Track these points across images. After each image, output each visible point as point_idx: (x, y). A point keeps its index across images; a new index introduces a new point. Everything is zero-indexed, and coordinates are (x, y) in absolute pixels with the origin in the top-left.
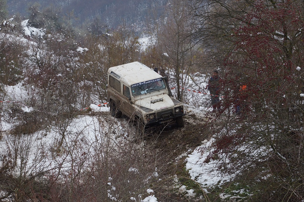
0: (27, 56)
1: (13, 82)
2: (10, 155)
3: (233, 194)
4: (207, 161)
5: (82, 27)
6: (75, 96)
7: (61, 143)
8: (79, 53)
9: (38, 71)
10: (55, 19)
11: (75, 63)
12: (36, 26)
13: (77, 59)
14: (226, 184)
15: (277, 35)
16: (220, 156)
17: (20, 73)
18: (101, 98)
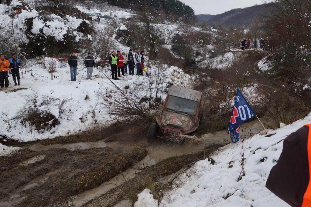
0: (212, 37)
1: (209, 44)
2: (208, 64)
3: (272, 73)
4: (264, 64)
5: (227, 28)
6: (226, 47)
7: (222, 60)
8: (227, 36)
9: (216, 41)
10: (220, 26)
11: (226, 38)
12: (215, 29)
13: (226, 37)
14: (270, 70)
15: (287, 26)
16: (268, 62)
17: (211, 41)
18: (233, 47)
